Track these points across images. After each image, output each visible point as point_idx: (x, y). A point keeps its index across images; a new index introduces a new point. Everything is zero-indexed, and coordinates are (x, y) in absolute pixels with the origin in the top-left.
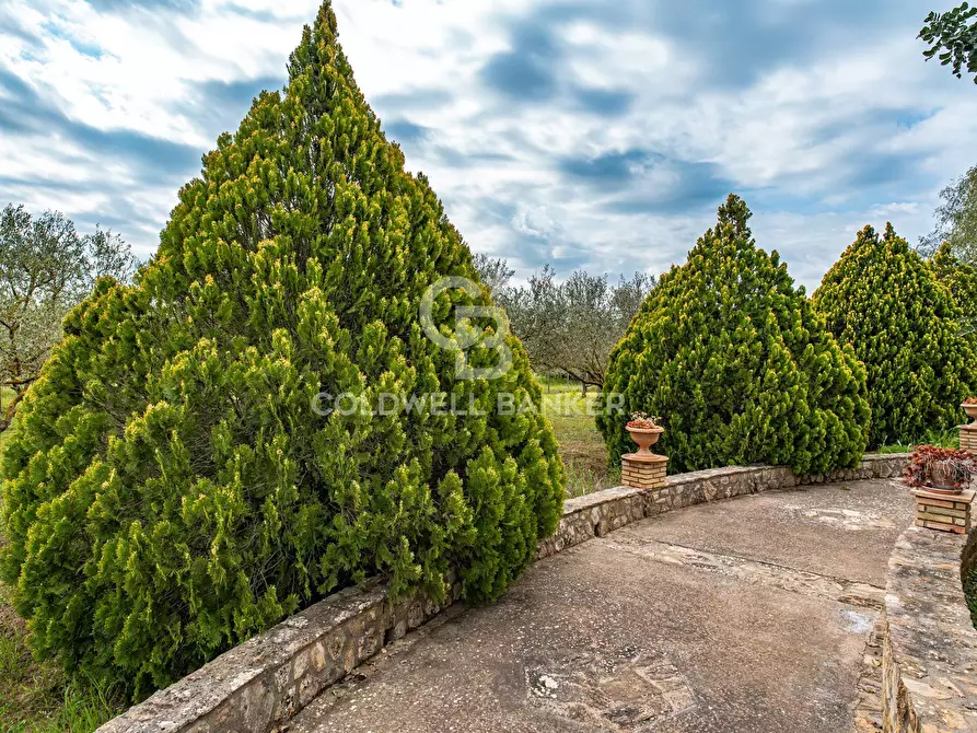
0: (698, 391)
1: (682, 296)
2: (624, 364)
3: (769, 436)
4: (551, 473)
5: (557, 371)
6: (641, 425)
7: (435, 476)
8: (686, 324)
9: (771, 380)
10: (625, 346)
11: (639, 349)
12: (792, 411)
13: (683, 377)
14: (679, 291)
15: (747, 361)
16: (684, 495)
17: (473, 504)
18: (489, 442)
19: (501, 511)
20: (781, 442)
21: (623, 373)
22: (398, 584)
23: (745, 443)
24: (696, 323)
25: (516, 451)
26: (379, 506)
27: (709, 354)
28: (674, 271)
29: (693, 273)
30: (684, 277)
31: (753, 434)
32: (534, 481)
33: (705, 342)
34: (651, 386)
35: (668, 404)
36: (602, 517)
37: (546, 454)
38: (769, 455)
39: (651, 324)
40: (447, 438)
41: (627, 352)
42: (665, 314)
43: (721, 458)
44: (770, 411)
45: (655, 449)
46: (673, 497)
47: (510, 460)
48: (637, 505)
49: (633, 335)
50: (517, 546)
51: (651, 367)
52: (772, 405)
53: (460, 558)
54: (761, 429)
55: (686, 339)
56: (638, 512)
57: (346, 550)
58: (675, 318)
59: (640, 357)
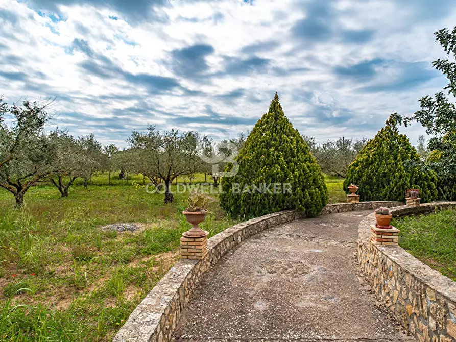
0: (374, 179)
1: (372, 150)
2: (352, 171)
3: (396, 192)
4: (325, 193)
5: (333, 173)
6: (353, 187)
7: (303, 190)
8: (372, 159)
9: (397, 176)
10: (353, 165)
11: (358, 166)
12: (403, 185)
13: (370, 175)
14: (371, 148)
15: (390, 170)
16: (366, 207)
17: (310, 196)
18: (313, 185)
19: (315, 198)
20: (400, 194)
21: (352, 173)
22: (297, 208)
23: (388, 194)
24: (375, 158)
25: (318, 188)
26: (295, 194)
27: (379, 168)
28: (371, 141)
29: (376, 143)
30: (373, 144)
31: (390, 192)
32: (322, 194)
33: (378, 164)
34: (360, 177)
35: (365, 182)
36: (340, 208)
37: (324, 189)
38: (396, 198)
39: (361, 158)
40: (305, 184)
41: (353, 167)
42: (366, 155)
43: (381, 198)
44: (396, 185)
45: (356, 193)
46: (362, 207)
47: (317, 189)
48: (350, 207)
49: (356, 162)
50: (318, 205)
51: (361, 172)
52: (397, 183)
53: (307, 206)
54: (393, 190)
55: (372, 163)
56: (351, 209)
57: (288, 202)
58: (369, 157)
59: (357, 169)
